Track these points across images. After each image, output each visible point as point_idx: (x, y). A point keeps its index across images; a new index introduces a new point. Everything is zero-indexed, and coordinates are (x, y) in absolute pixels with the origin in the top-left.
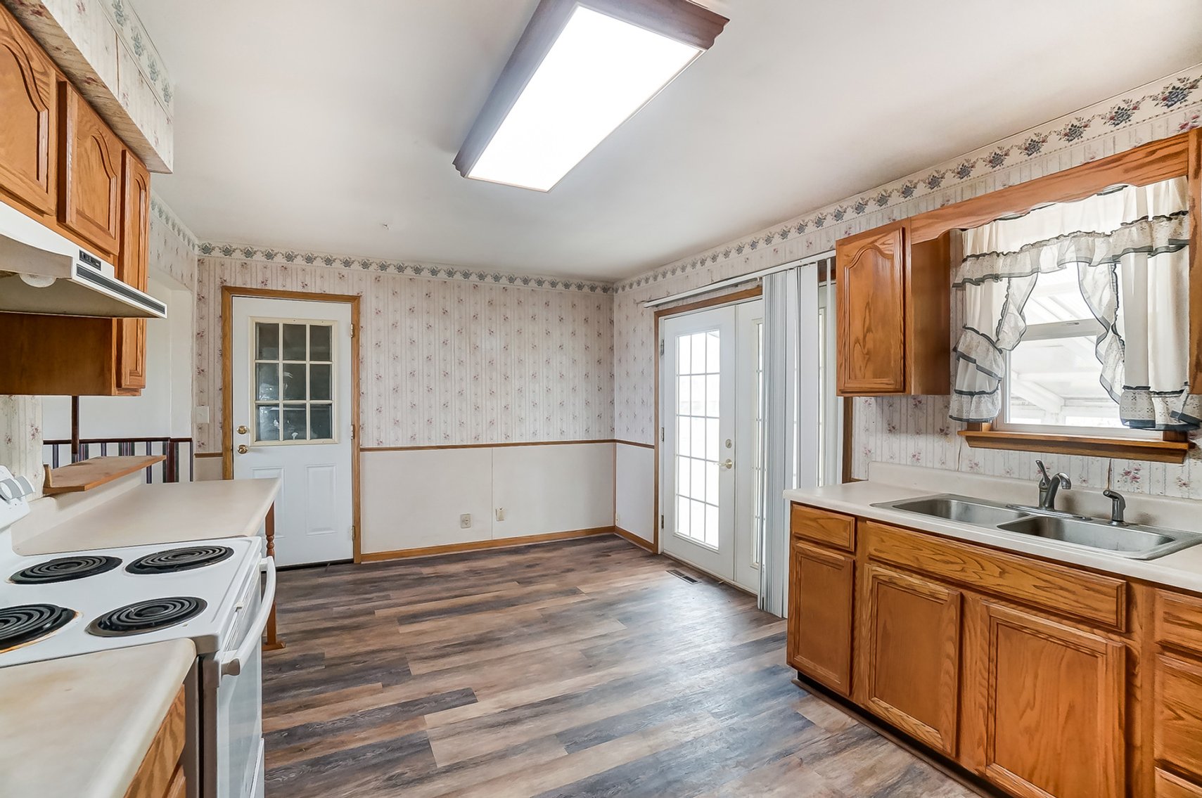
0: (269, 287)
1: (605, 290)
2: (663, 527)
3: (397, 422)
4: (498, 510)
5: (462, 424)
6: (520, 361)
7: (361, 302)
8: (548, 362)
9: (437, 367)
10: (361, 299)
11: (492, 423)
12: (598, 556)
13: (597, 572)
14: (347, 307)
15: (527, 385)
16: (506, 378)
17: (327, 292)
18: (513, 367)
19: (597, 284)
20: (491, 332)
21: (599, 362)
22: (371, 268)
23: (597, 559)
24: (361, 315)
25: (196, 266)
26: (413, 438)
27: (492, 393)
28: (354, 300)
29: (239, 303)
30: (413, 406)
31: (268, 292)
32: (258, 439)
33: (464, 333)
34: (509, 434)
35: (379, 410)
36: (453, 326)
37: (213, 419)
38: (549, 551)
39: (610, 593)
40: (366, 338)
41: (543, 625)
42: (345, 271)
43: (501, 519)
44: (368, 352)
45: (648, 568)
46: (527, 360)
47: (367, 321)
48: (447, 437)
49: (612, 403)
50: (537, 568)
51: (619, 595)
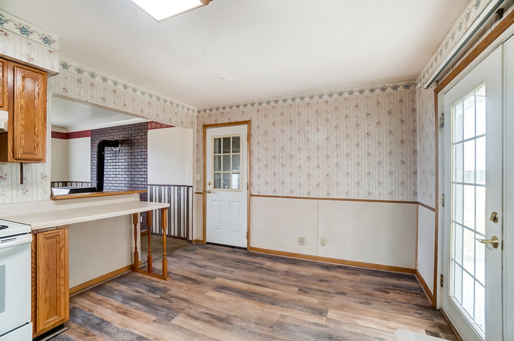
0: (218, 123)
1: (407, 87)
2: (442, 285)
3: (266, 182)
4: (321, 239)
5: (300, 185)
6: (337, 146)
7: (251, 123)
8: (358, 145)
9: (287, 153)
10: (251, 122)
11: (318, 185)
12: (378, 290)
13: (361, 303)
14: (245, 127)
15: (342, 160)
16: (328, 157)
17: (238, 121)
18: (332, 150)
19: (399, 84)
20: (318, 130)
21: (402, 142)
22: (255, 106)
23: (373, 292)
24: (251, 129)
25: (196, 119)
26: (274, 191)
27: (318, 166)
28: (247, 122)
29: (209, 131)
30: (274, 174)
31: (217, 125)
32: (215, 187)
33: (301, 132)
34: (330, 192)
35: (259, 176)
36: (295, 129)
37: (200, 179)
38: (349, 274)
39: (345, 327)
40: (254, 140)
41: (268, 329)
42: (244, 109)
43: (323, 245)
44: (254, 147)
45: (410, 319)
46: (342, 145)
47: (254, 133)
48: (292, 192)
49: (415, 173)
50: (325, 284)
51: (351, 332)
